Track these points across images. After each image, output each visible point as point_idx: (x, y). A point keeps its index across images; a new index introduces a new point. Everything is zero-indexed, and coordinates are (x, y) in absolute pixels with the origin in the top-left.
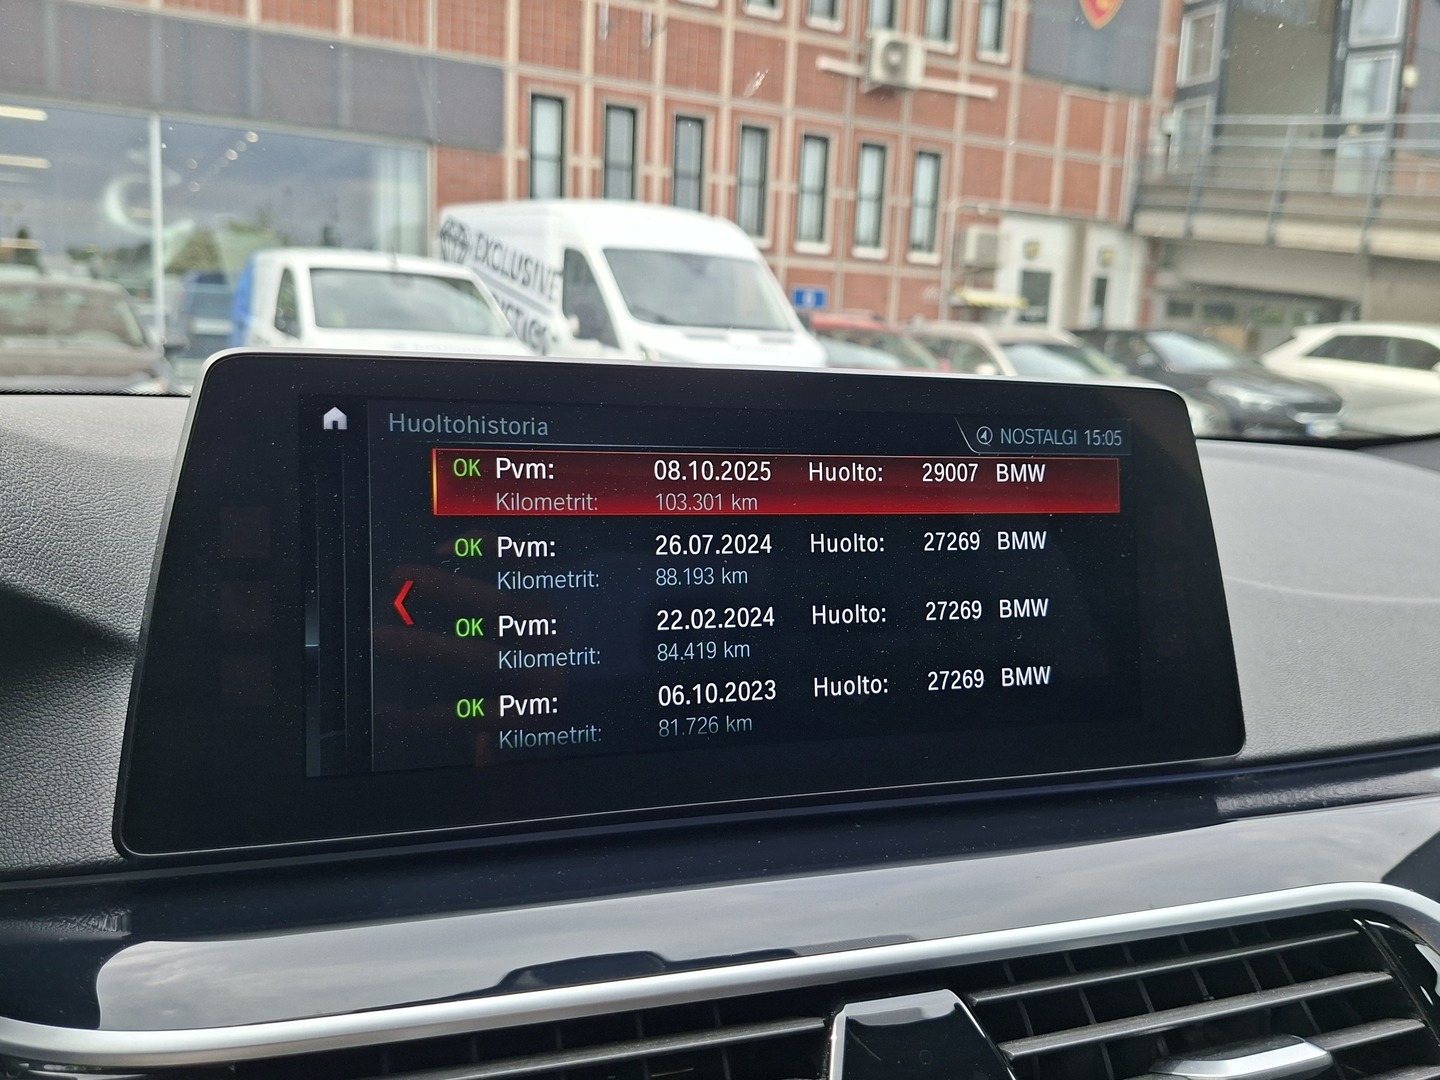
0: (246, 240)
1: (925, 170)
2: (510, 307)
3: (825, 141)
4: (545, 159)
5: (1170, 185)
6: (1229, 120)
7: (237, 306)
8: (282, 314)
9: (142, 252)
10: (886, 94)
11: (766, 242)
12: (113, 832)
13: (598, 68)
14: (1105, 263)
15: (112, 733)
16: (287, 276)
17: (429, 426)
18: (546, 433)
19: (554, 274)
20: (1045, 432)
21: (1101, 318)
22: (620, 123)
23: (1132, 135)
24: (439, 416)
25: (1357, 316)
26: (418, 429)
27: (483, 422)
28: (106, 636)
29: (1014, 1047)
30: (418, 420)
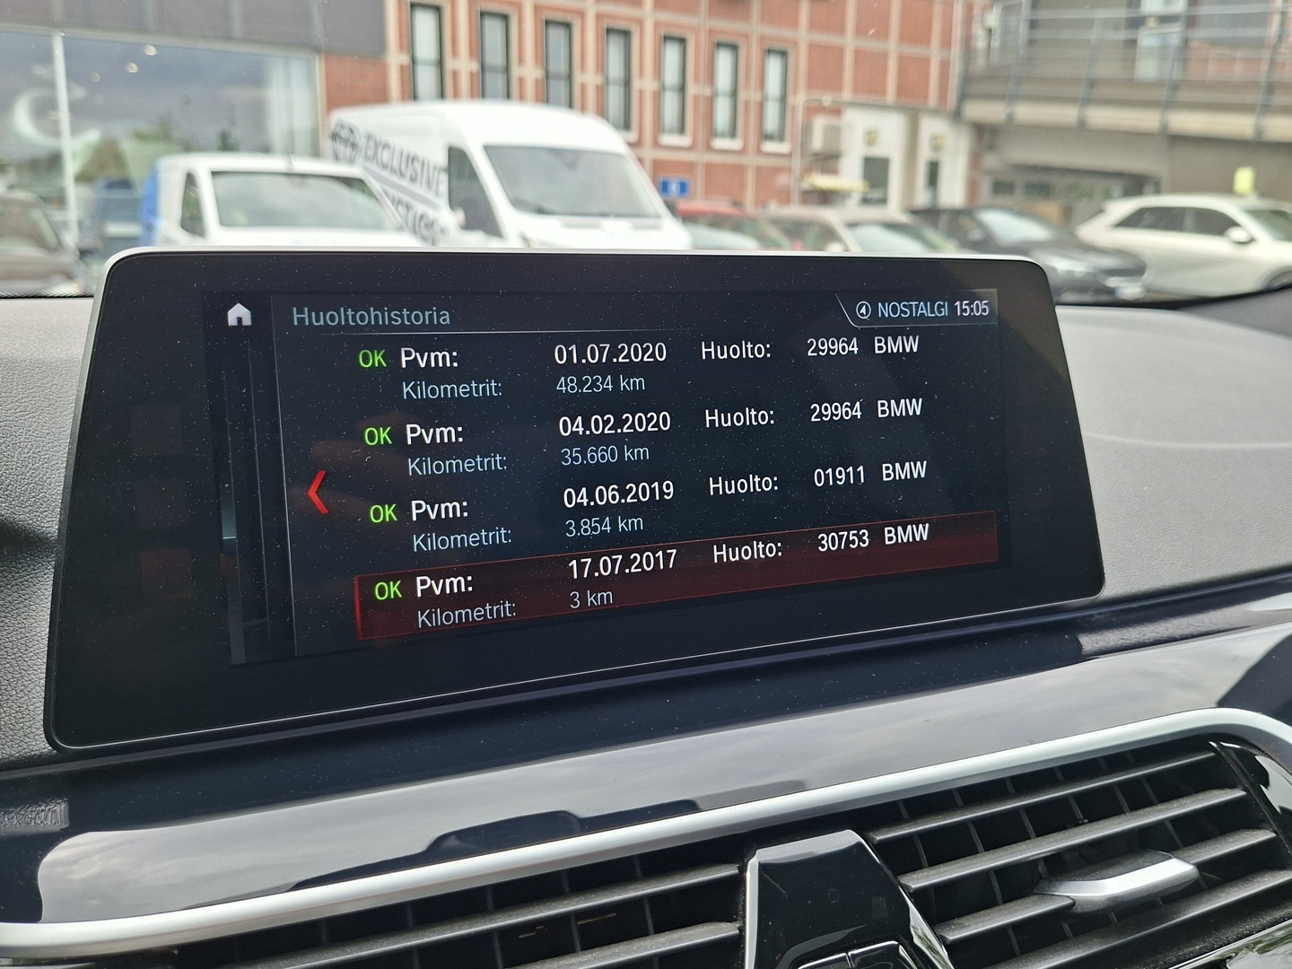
0: (149, 148)
1: (774, 66)
2: (400, 202)
3: (682, 41)
4: (426, 63)
5: (992, 75)
6: (1044, 14)
7: (143, 209)
8: (187, 215)
9: (54, 162)
11: (633, 136)
12: (44, 726)
14: (937, 147)
16: (190, 180)
17: (332, 318)
18: (448, 322)
19: (439, 171)
20: (919, 304)
21: (935, 196)
22: (493, 29)
23: (958, 32)
24: (342, 309)
25: (1158, 191)
26: (322, 323)
27: (386, 313)
28: (26, 536)
29: (913, 879)
30: (322, 313)
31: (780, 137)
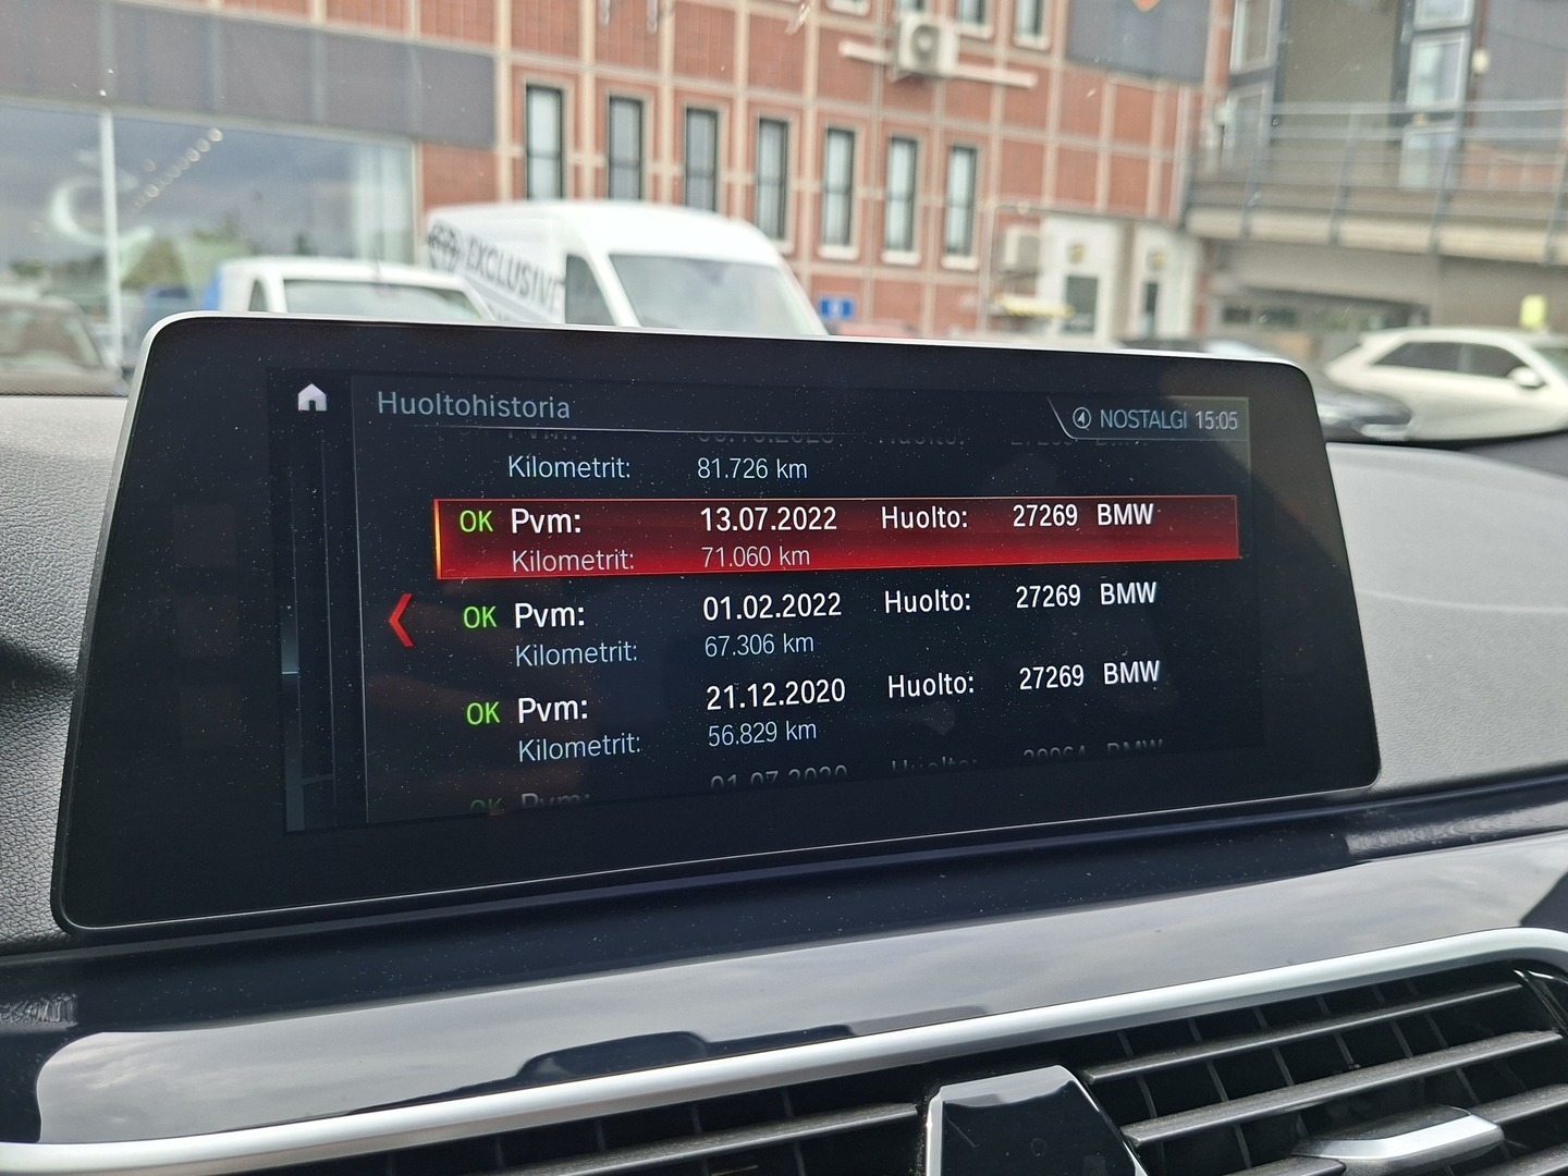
0: (210, 250)
1: (960, 167)
3: (850, 135)
4: (542, 156)
5: (1226, 181)
6: (1289, 108)
9: (95, 265)
10: (916, 84)
11: (787, 246)
12: (51, 901)
13: (600, 55)
14: (1156, 266)
15: (50, 783)
16: (258, 289)
17: (426, 406)
18: (567, 415)
19: (555, 284)
20: (1151, 413)
21: (1152, 324)
22: (624, 117)
23: (1183, 128)
24: (438, 395)
25: (1426, 321)
26: (413, 411)
27: (492, 402)
28: (40, 667)
29: (1139, 1131)
30: (413, 400)
31: (966, 250)
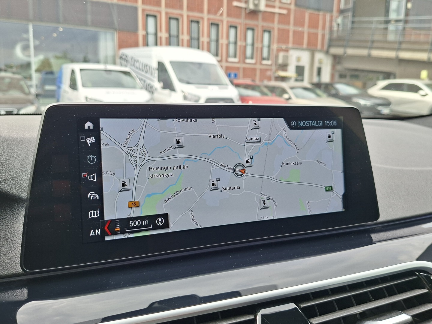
0: (60, 61)
1: (266, 36)
2: (142, 79)
3: (236, 27)
4: (151, 34)
5: (340, 39)
6: (356, 19)
7: (57, 81)
8: (72, 83)
9: (28, 65)
10: (254, 13)
12: (20, 263)
13: (166, 6)
14: (320, 63)
15: (19, 230)
16: (73, 72)
19: (155, 70)
20: (312, 122)
21: (320, 80)
22: (173, 23)
23: (327, 24)
25: (395, 78)
28: (16, 198)
29: (315, 320)
31: (268, 59)
